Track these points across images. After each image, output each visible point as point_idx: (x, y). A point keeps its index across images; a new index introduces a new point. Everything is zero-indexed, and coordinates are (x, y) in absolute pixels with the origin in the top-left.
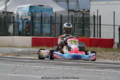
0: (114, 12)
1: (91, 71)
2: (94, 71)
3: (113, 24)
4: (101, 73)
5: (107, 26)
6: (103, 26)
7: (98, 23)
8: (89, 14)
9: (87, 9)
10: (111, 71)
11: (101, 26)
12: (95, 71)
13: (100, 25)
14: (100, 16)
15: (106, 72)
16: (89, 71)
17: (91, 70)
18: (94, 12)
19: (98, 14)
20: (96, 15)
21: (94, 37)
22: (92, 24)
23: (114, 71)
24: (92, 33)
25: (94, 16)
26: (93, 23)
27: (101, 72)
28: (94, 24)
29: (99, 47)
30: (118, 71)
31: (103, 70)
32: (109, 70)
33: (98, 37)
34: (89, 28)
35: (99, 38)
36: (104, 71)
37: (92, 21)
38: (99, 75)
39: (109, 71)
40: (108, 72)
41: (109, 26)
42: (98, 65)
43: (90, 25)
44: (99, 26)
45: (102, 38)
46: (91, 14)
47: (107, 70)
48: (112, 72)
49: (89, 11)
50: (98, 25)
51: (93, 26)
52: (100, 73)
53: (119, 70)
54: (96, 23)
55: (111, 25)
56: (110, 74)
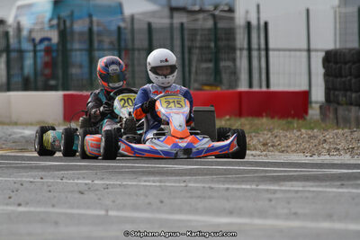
0: (308, 11)
2: (253, 190)
3: (305, 47)
4: (276, 196)
5: (287, 53)
6: (276, 53)
7: (259, 45)
8: (232, 19)
9: (227, 4)
10: (304, 187)
11: (271, 53)
12: (257, 190)
13: (267, 49)
14: (266, 24)
15: (289, 191)
16: (237, 189)
17: (244, 187)
18: (247, 12)
19: (259, 19)
20: (254, 22)
21: (251, 86)
22: (241, 49)
23: (312, 186)
24: (244, 76)
25: (249, 25)
26: (246, 46)
27: (275, 192)
28: (250, 49)
29: (267, 116)
30: (326, 186)
31: (282, 185)
32: (298, 186)
33: (261, 87)
34: (234, 60)
35: (264, 89)
36: (283, 188)
37: (241, 39)
38: (270, 200)
39: (301, 189)
40: (297, 192)
41: (293, 53)
42: (266, 171)
43: (238, 53)
44: (263, 53)
45: (273, 88)
46: (240, 18)
47: (292, 186)
48: (309, 191)
49: (231, 10)
50: (259, 49)
51: (245, 53)
52: (272, 196)
53: (328, 183)
54: (254, 45)
55: (300, 50)
56: (302, 198)
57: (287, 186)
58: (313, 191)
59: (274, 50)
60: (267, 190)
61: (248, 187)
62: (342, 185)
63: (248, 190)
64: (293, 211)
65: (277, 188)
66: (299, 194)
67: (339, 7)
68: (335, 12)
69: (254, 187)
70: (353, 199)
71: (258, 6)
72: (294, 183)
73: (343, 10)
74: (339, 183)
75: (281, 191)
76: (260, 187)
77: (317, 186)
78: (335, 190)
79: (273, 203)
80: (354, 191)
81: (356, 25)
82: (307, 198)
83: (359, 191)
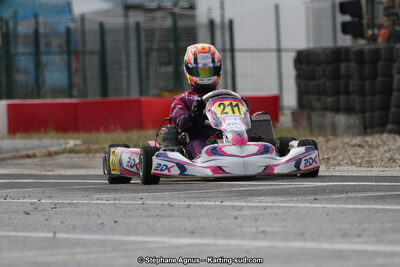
0: (277, 7)
1: (207, 206)
2: (216, 206)
3: (274, 45)
4: (243, 213)
5: (255, 54)
6: (243, 54)
7: (224, 44)
8: (193, 17)
10: (273, 202)
11: (237, 55)
12: (221, 207)
13: (232, 50)
14: (231, 22)
15: (257, 207)
16: (200, 206)
18: (210, 9)
19: (223, 16)
20: (218, 20)
23: (282, 202)
25: (212, 23)
27: (241, 208)
30: (298, 201)
31: (249, 201)
32: (266, 201)
36: (250, 204)
38: (236, 218)
39: (269, 204)
40: (265, 208)
41: (261, 54)
42: (232, 186)
44: (228, 54)
46: (202, 16)
47: (260, 202)
48: (279, 207)
49: (192, 7)
50: (224, 50)
52: (236, 213)
53: (299, 198)
54: (218, 46)
55: (269, 50)
56: (271, 214)
57: (255, 202)
58: (284, 207)
59: (240, 50)
60: (233, 207)
61: (212, 203)
62: (316, 199)
63: (211, 207)
64: (261, 229)
65: (243, 204)
66: (267, 211)
68: (307, 8)
69: (218, 203)
70: (328, 215)
71: (222, 3)
72: (262, 198)
73: (317, 5)
74: (313, 197)
75: (248, 207)
76: (225, 203)
77: (287, 202)
78: (307, 205)
79: (239, 220)
80: (329, 206)
81: (329, 22)
82: (276, 214)
83: (334, 206)
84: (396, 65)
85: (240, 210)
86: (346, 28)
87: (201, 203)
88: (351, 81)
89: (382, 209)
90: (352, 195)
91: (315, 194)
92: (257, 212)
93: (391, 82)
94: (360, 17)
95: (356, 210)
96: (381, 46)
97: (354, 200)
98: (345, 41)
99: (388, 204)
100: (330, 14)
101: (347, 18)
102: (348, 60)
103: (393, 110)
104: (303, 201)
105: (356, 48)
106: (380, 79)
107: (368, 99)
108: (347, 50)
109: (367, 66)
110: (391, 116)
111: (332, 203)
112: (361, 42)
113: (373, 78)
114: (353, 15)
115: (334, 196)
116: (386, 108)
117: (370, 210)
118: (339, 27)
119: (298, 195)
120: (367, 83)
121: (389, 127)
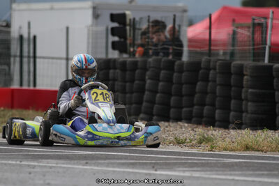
0: (67, 29)
1: (10, 164)
2: (17, 165)
3: (64, 56)
4: (35, 170)
5: (50, 60)
6: (42, 60)
7: (29, 52)
8: (9, 33)
9: (5, 21)
10: (57, 164)
11: (38, 60)
12: (20, 165)
13: (35, 57)
14: (35, 37)
15: (45, 166)
16: (5, 164)
17: (10, 162)
18: (20, 28)
19: (29, 33)
20: (25, 36)
21: (21, 85)
22: (15, 56)
23: (63, 164)
24: (16, 77)
25: (21, 37)
26: (18, 54)
27: (34, 167)
28: (21, 56)
29: (32, 109)
30: (74, 164)
31: (40, 162)
32: (52, 163)
33: (29, 86)
34: (9, 65)
35: (32, 88)
36: (41, 164)
37: (15, 49)
38: (30, 173)
39: (54, 165)
40: (51, 167)
41: (54, 61)
42: (29, 151)
43: (12, 59)
44: (32, 60)
45: (39, 87)
46: (15, 31)
47: (48, 163)
48: (60, 167)
49: (8, 25)
50: (29, 57)
51: (18, 59)
52: (32, 170)
53: (76, 162)
54: (25, 54)
55: (61, 59)
56: (54, 172)
57: (44, 163)
58: (64, 167)
59: (40, 58)
60: (29, 166)
61: (14, 162)
62: (87, 163)
63: (13, 165)
64: (47, 182)
65: (36, 164)
66: (53, 169)
67: (92, 26)
68: (89, 30)
69: (18, 162)
70: (94, 174)
71: (29, 24)
72: (49, 160)
73: (95, 29)
74: (85, 162)
75: (39, 166)
76: (23, 163)
77: (67, 164)
78: (80, 167)
79: (32, 175)
80: (96, 168)
81: (104, 41)
82: (58, 172)
83: (100, 168)
84: (148, 73)
85: (33, 168)
86: (115, 46)
87: (6, 162)
88: (116, 83)
89: (132, 172)
90: (112, 161)
91: (87, 160)
92: (45, 170)
93: (144, 85)
94: (125, 38)
95: (114, 171)
96: (139, 59)
97: (113, 165)
98: (114, 55)
99: (137, 169)
100: (104, 36)
101: (116, 39)
102: (115, 68)
103: (144, 104)
104: (78, 164)
105: (121, 60)
106: (137, 82)
107: (128, 95)
108: (115, 61)
109: (128, 73)
110: (143, 108)
111: (98, 166)
112: (125, 56)
113: (132, 81)
114: (120, 37)
115: (100, 162)
116: (140, 102)
117: (124, 172)
118: (110, 45)
119: (75, 160)
120: (128, 84)
121: (141, 116)
